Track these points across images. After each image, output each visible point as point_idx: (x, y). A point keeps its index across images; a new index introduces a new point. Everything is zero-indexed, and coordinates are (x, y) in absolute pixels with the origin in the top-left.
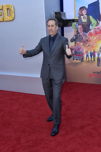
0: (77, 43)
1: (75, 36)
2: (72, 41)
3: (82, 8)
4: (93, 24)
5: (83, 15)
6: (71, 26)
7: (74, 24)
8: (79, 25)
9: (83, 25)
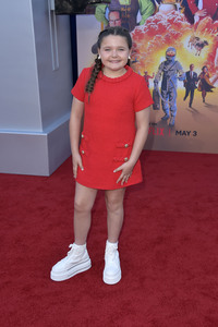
2: (95, 50)
4: (143, 9)
6: (94, 13)
7: (100, 8)
8: (111, 11)
9: (120, 13)
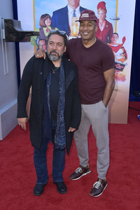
3: (44, 17)
5: (46, 26)
6: (29, 41)
7: (33, 38)
8: (40, 40)
9: (46, 41)
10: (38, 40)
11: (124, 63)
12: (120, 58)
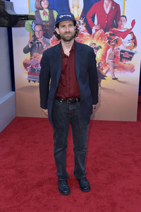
0: (35, 54)
1: (31, 43)
2: (26, 51)
5: (42, 9)
6: (24, 26)
7: (28, 23)
8: (36, 24)
9: (43, 26)
10: (34, 24)
11: (133, 51)
12: (128, 45)
